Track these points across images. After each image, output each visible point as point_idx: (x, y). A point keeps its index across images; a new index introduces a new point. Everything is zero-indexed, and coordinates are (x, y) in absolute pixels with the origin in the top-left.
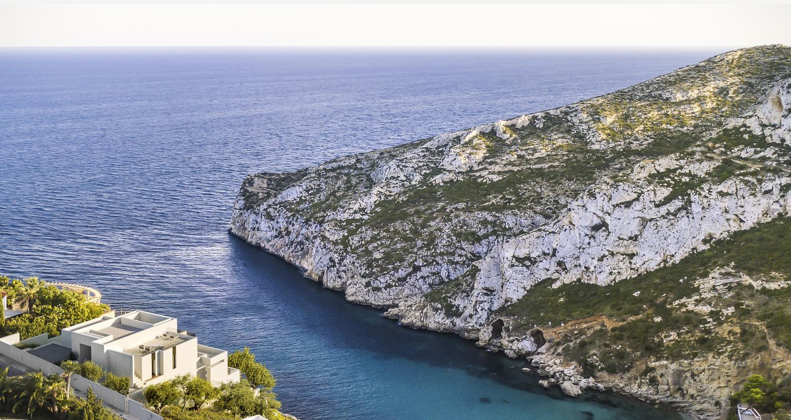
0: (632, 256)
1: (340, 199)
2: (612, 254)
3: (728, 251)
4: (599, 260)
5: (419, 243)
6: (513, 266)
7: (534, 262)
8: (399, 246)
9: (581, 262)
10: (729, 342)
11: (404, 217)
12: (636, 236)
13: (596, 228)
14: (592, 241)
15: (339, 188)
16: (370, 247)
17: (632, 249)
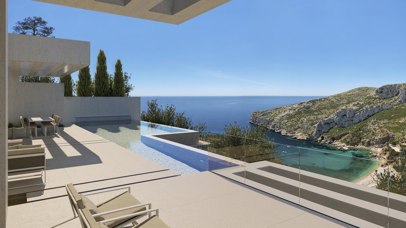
0: (352, 120)
1: (277, 115)
2: (348, 120)
3: (373, 117)
4: (345, 122)
5: (299, 122)
6: (325, 125)
7: (329, 124)
8: (294, 123)
9: (341, 123)
10: (379, 134)
11: (295, 117)
12: (353, 117)
13: (343, 116)
14: (343, 118)
15: (277, 113)
16: (287, 124)
17: (352, 119)
